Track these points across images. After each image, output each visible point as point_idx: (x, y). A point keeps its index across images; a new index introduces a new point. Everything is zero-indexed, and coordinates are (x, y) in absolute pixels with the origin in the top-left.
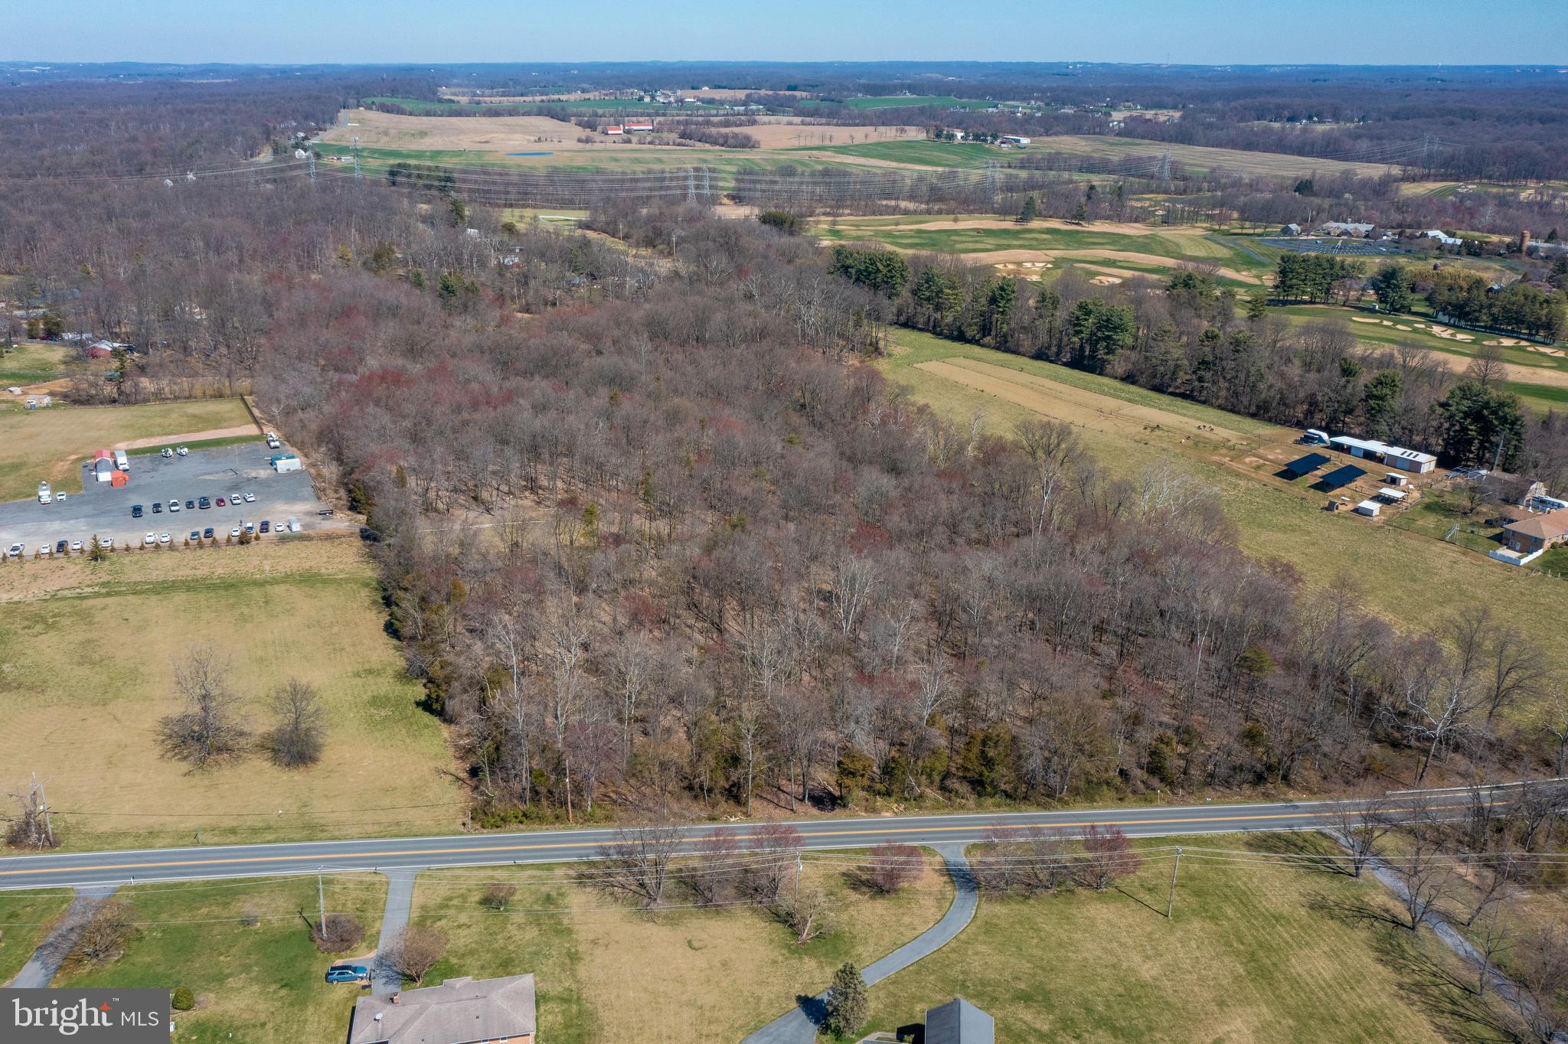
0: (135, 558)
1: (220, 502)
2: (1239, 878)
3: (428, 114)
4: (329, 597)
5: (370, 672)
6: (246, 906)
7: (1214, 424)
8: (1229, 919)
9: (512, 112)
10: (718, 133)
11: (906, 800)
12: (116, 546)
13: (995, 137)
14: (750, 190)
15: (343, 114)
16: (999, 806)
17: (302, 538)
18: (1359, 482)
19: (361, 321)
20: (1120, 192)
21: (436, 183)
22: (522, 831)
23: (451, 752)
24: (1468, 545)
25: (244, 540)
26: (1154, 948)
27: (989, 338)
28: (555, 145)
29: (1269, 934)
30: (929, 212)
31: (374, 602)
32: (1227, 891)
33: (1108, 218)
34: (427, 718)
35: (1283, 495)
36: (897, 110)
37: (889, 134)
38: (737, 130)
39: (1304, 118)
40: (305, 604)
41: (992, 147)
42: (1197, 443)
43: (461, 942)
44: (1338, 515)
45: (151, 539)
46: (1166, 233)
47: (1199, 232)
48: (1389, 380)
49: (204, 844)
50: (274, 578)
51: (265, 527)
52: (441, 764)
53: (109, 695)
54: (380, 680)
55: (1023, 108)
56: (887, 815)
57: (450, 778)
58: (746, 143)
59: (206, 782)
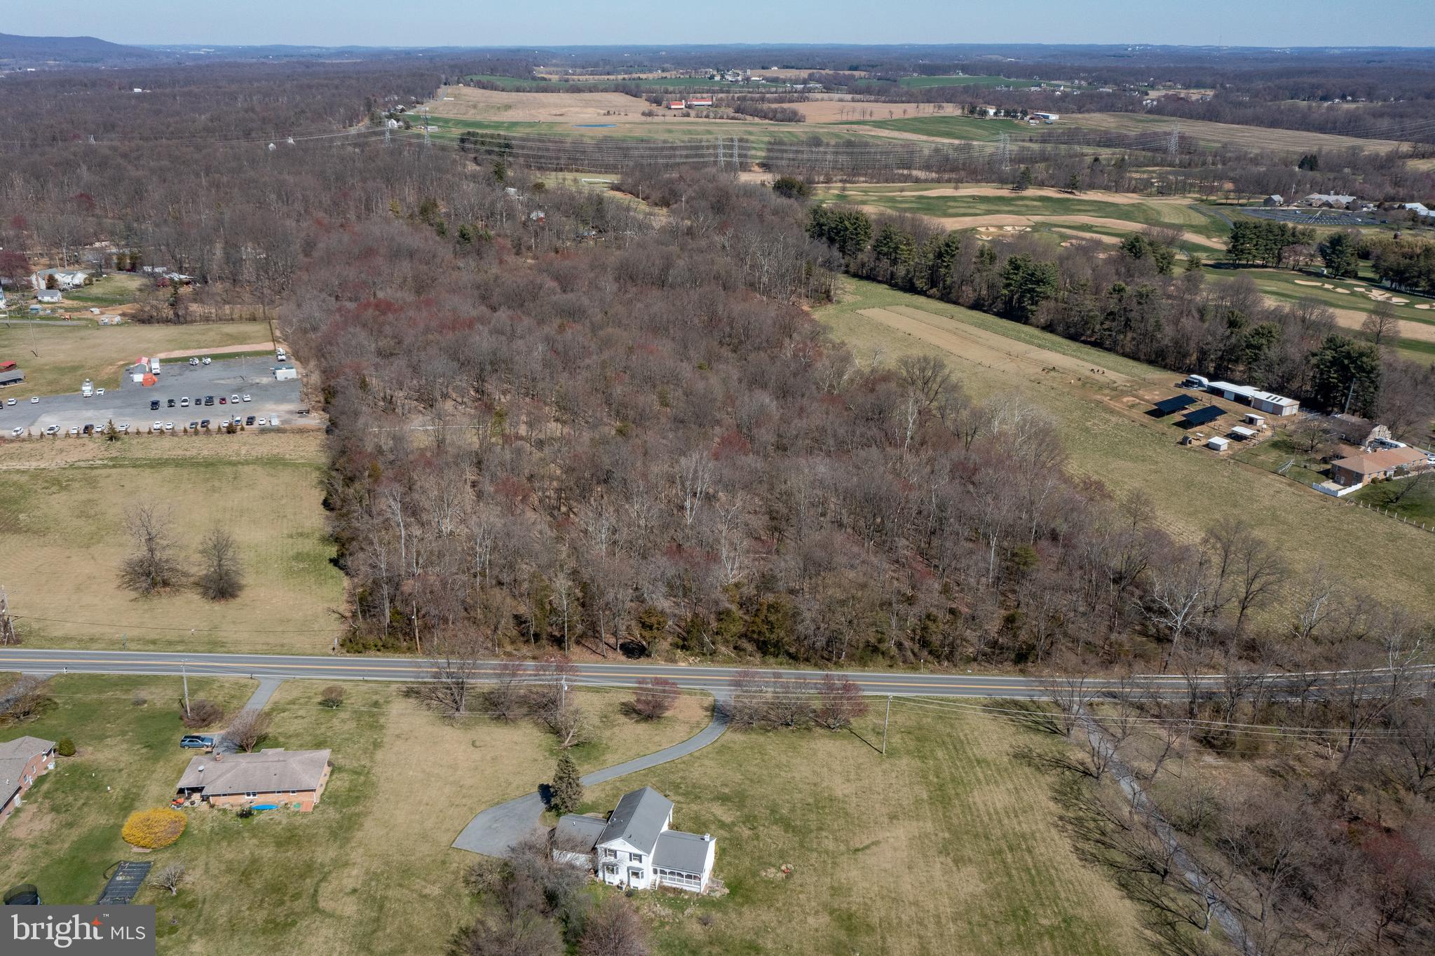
0: (142, 440)
1: (223, 401)
2: (962, 731)
3: (518, 90)
4: (286, 476)
5: (301, 535)
6: (143, 694)
7: (1108, 368)
8: (936, 759)
9: (592, 89)
10: (769, 108)
11: (704, 654)
12: (129, 430)
13: (1025, 113)
14: (777, 158)
15: (443, 89)
16: (781, 664)
17: (278, 430)
18: (1220, 421)
19: (379, 261)
20: (1121, 165)
21: (497, 149)
22: (378, 656)
23: (345, 597)
24: (1297, 478)
25: (231, 430)
26: (857, 774)
27: (935, 289)
28: (622, 118)
29: (966, 773)
30: (939, 181)
31: (321, 482)
32: (947, 739)
33: (1107, 188)
34: (335, 571)
35: (1147, 430)
36: (942, 89)
37: (928, 110)
38: (786, 106)
39: (1338, 98)
40: (264, 480)
41: (1022, 123)
42: (1085, 383)
43: (292, 729)
44: (1189, 450)
45: (158, 426)
46: (1155, 202)
47: (1187, 202)
48: (1266, 332)
49: (129, 650)
50: (246, 460)
51: (250, 421)
52: (334, 606)
53: (93, 541)
54: (307, 541)
55: (1065, 86)
56: (682, 665)
57: (337, 615)
58: (794, 118)
59: (146, 607)
